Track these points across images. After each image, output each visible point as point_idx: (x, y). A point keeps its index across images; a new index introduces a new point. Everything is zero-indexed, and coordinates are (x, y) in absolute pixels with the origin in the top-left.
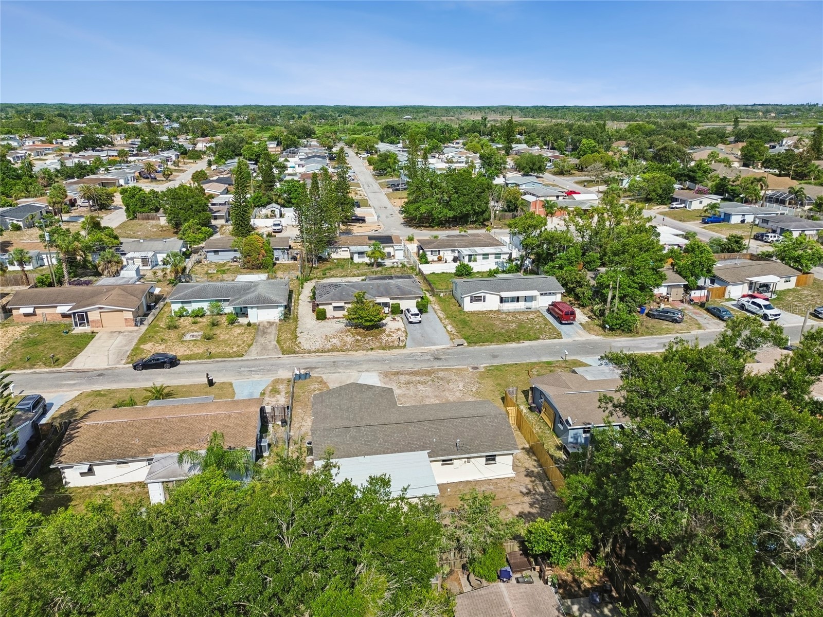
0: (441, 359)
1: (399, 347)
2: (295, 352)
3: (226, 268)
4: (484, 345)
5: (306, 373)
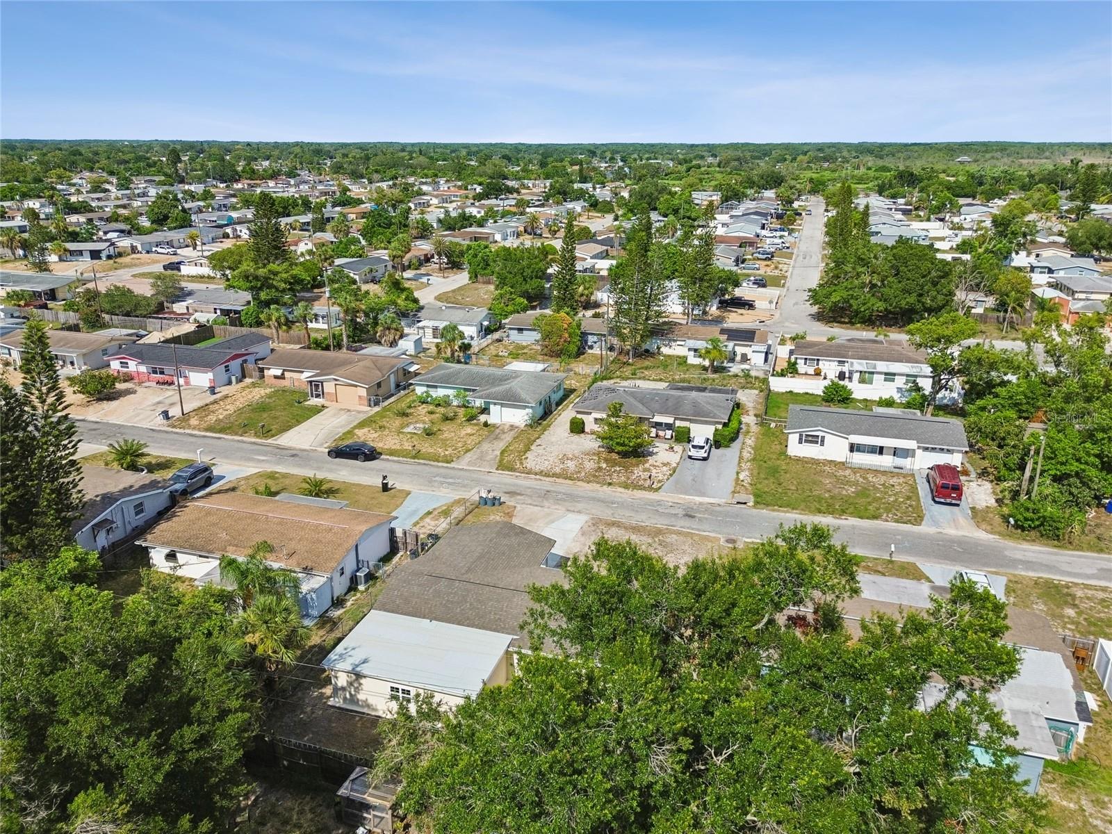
0: (693, 517)
1: (650, 488)
2: (512, 469)
3: (525, 351)
4: (778, 511)
5: (494, 498)
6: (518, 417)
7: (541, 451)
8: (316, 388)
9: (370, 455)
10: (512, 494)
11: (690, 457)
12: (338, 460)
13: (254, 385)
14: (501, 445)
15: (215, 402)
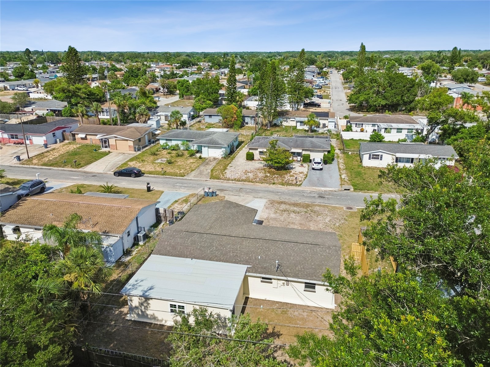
0: (324, 197)
1: (296, 185)
2: (219, 179)
4: (368, 192)
5: (213, 192)
6: (218, 153)
7: (232, 169)
8: (105, 142)
9: (139, 174)
10: (221, 190)
11: (313, 169)
12: (120, 177)
13: (70, 143)
14: (210, 167)
15: (48, 152)
